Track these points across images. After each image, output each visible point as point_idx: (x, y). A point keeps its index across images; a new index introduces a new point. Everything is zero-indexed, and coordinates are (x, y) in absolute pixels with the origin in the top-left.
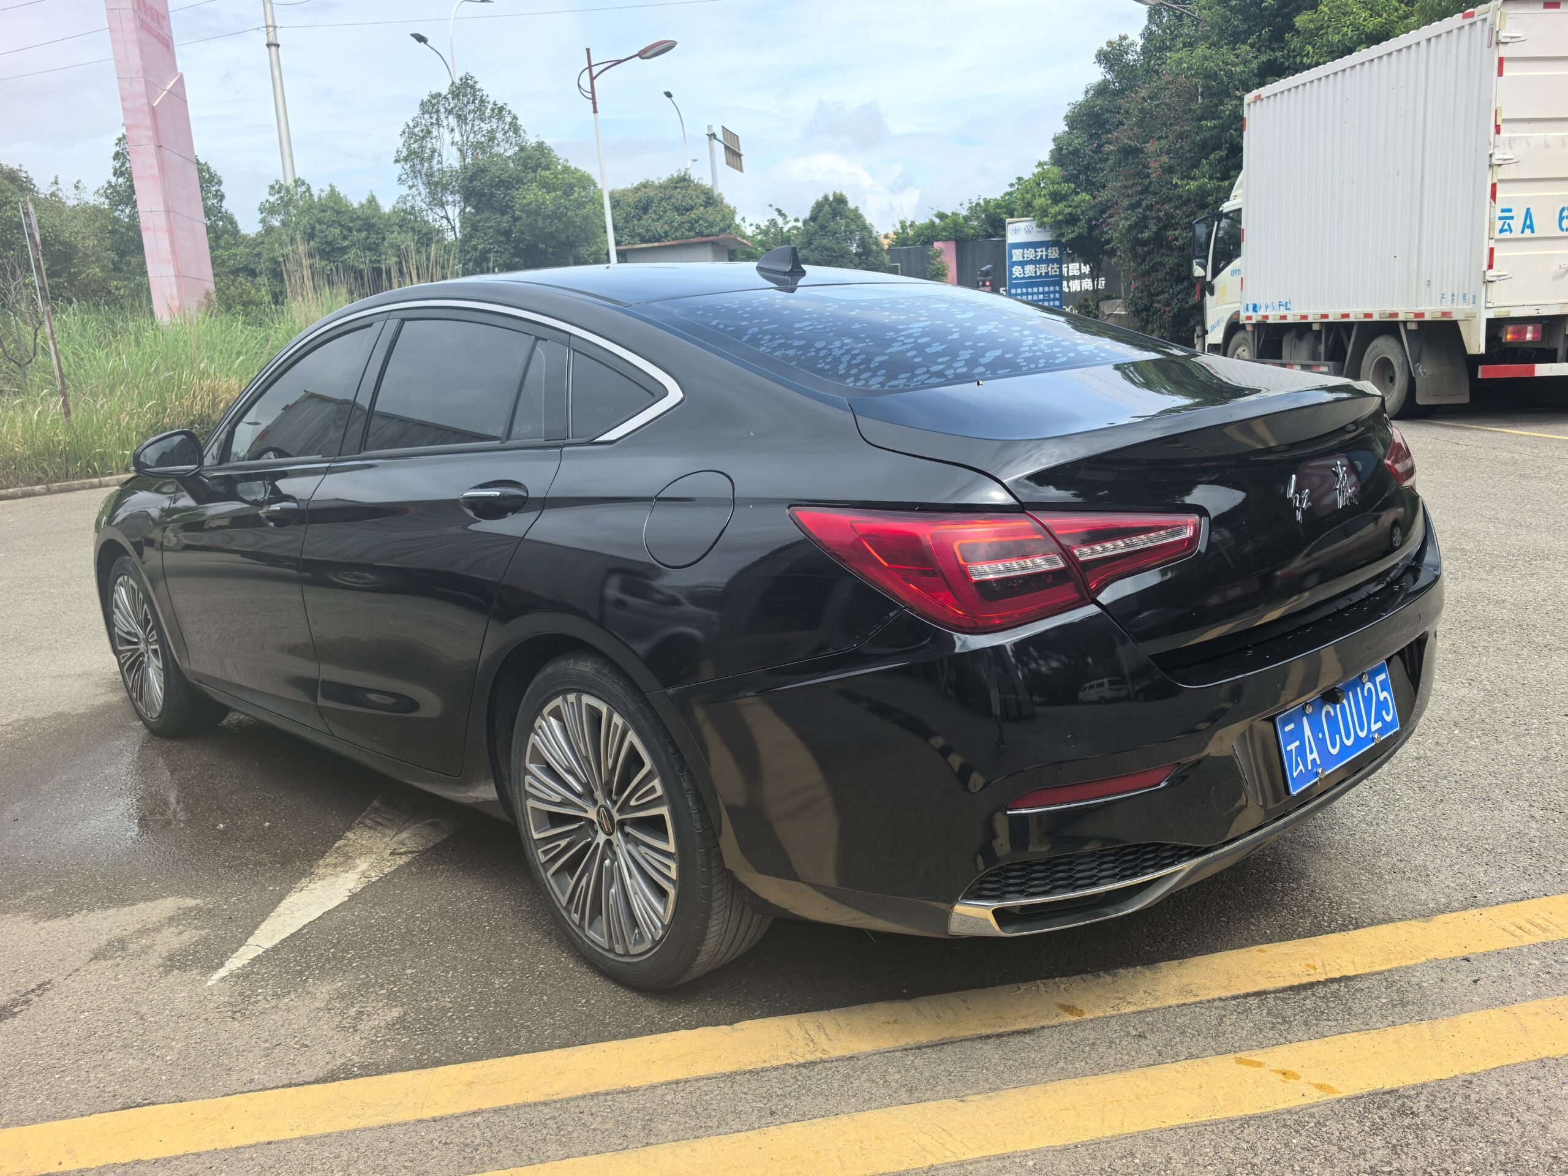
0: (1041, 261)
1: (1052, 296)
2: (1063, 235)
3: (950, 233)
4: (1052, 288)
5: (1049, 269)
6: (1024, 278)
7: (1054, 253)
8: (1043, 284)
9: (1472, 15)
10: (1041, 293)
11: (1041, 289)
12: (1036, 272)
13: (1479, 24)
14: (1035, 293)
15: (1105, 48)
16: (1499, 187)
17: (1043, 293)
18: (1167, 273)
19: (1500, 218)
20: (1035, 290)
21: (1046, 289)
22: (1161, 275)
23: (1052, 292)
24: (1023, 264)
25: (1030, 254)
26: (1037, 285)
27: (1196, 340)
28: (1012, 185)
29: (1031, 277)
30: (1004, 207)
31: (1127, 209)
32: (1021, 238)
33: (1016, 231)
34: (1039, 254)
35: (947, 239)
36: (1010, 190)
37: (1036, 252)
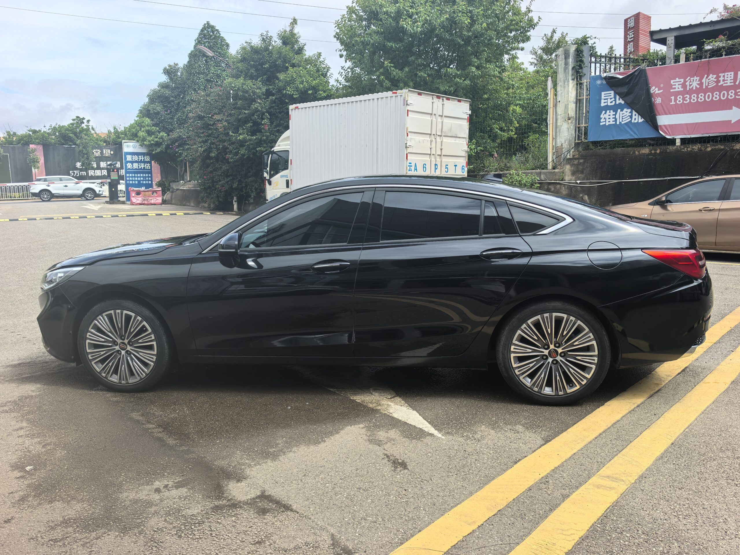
0: (141, 162)
1: (147, 179)
2: (153, 151)
3: (40, 141)
4: (147, 175)
5: (145, 166)
6: (132, 169)
7: (147, 159)
8: (143, 173)
9: (396, 93)
10: (142, 177)
11: (142, 175)
12: (139, 167)
13: (399, 97)
14: (139, 177)
15: (168, 68)
16: (408, 155)
17: (143, 177)
18: (222, 173)
19: (409, 166)
20: (139, 175)
21: (144, 175)
22: (219, 173)
23: (147, 177)
24: (132, 162)
25: (135, 158)
26: (140, 173)
27: (234, 203)
28: (73, 120)
29: (136, 169)
30: (70, 131)
31: (201, 143)
32: (131, 150)
33: (128, 146)
34: (140, 158)
35: (38, 144)
36: (72, 122)
37: (138, 157)
